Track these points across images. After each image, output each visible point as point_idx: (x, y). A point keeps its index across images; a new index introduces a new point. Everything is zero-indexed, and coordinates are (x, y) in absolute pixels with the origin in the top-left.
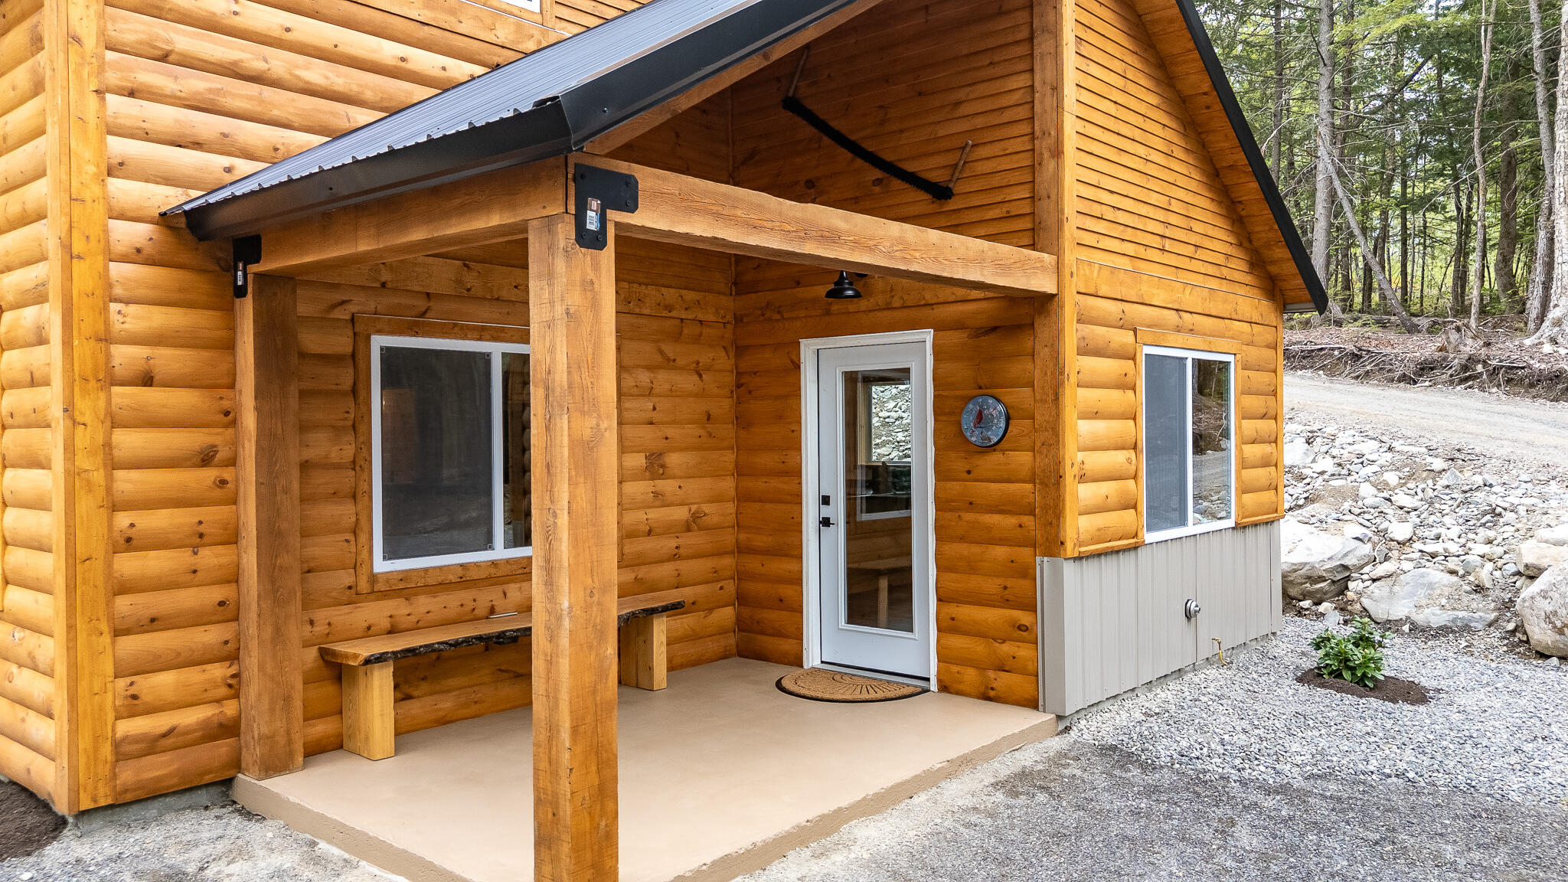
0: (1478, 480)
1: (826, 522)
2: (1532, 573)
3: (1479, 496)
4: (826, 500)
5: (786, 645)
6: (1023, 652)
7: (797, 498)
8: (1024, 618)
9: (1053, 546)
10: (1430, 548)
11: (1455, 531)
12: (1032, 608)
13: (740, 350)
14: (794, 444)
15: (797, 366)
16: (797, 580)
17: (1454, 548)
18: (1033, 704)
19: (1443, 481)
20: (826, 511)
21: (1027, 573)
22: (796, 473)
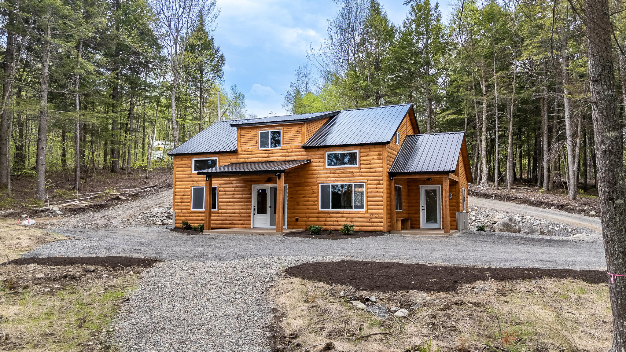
0: (483, 210)
1: (423, 209)
2: (495, 223)
3: (484, 213)
4: (423, 207)
5: (417, 226)
6: (455, 223)
7: (419, 206)
8: (455, 219)
9: (459, 210)
10: (479, 221)
11: (482, 218)
12: (456, 218)
13: (408, 186)
14: (418, 199)
15: (419, 189)
16: (419, 217)
17: (482, 220)
18: (456, 229)
19: (478, 211)
20: (423, 208)
21: (455, 214)
22: (419, 203)
